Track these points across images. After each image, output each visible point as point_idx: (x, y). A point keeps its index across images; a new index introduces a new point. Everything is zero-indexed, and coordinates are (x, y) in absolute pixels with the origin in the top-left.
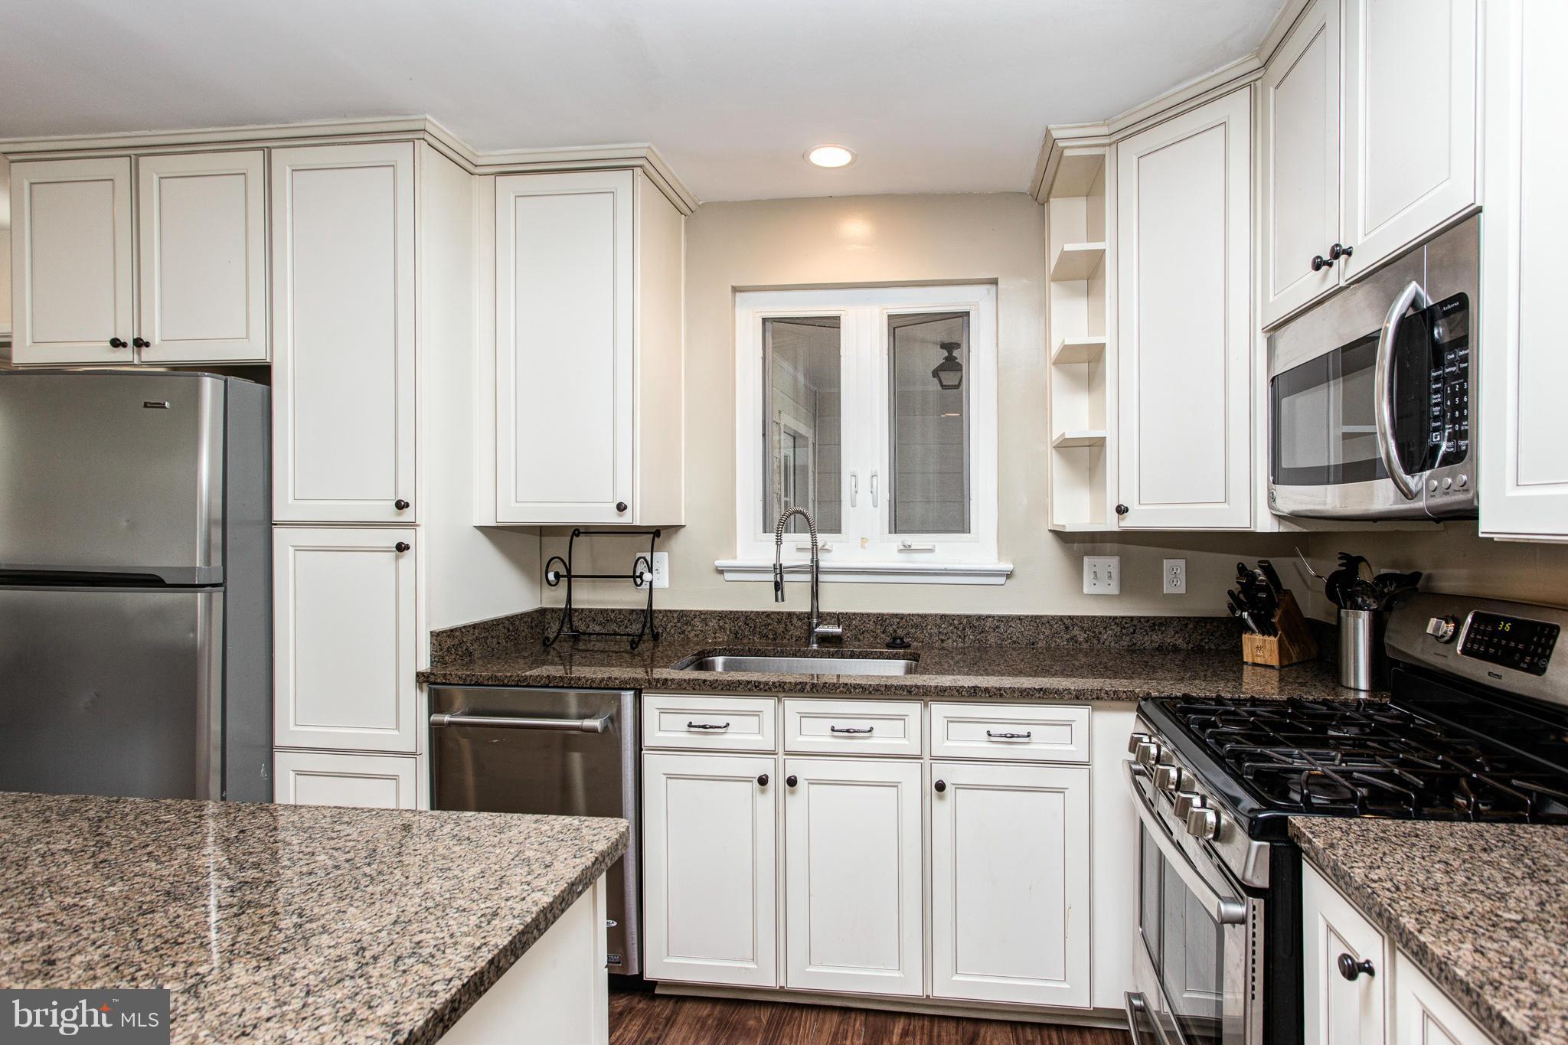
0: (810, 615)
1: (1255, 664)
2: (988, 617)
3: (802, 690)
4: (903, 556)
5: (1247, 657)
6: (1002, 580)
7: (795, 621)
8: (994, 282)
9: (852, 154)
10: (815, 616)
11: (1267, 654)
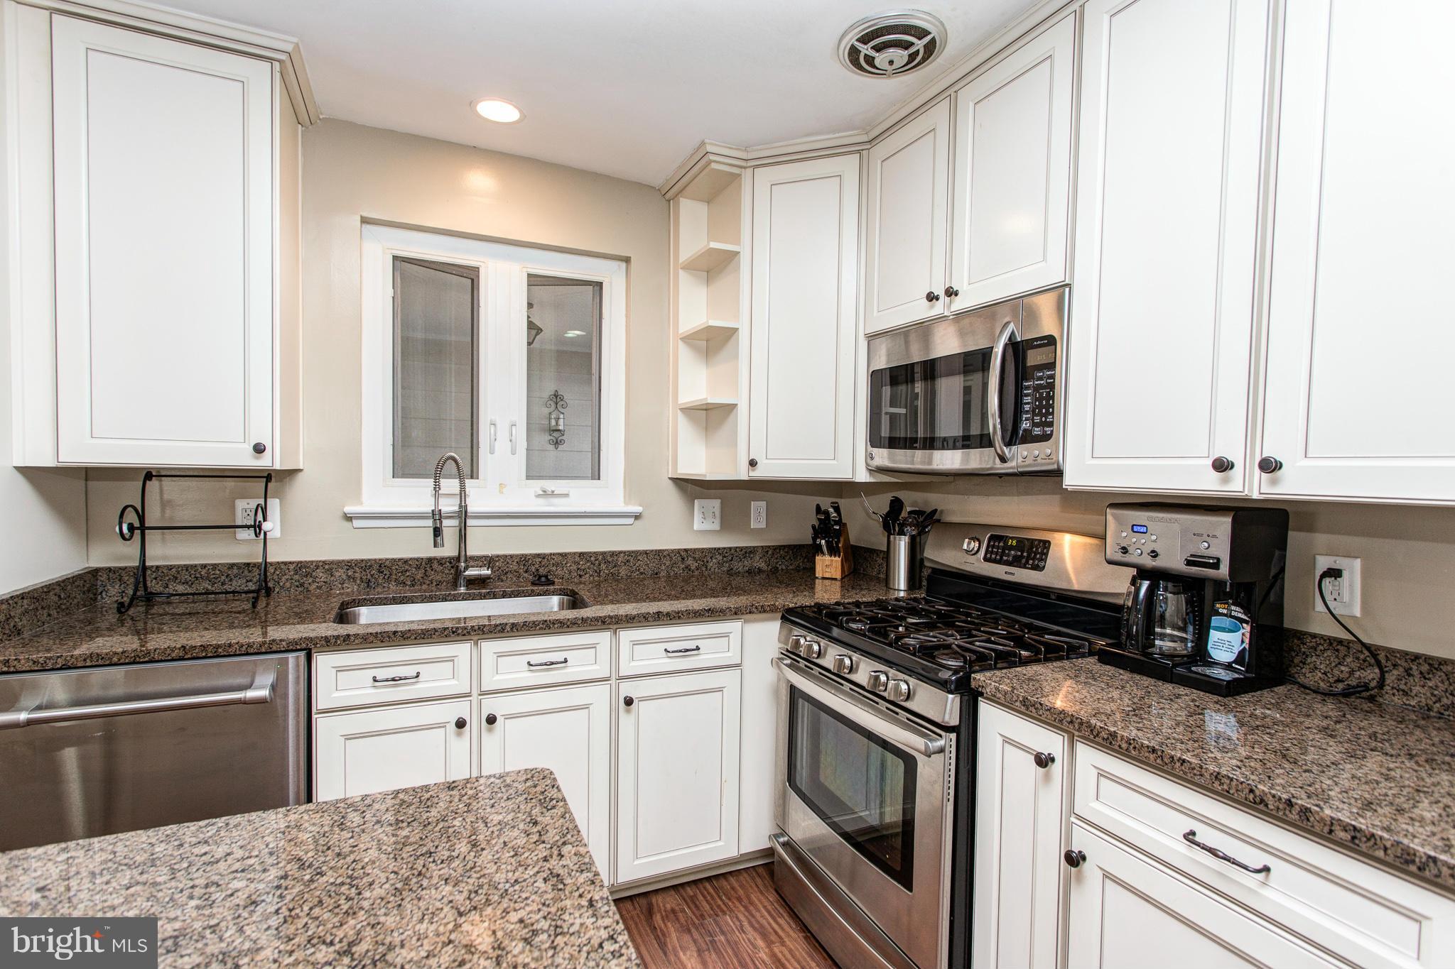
0: (458, 559)
1: (824, 578)
2: (621, 552)
3: (503, 630)
4: (541, 501)
5: (819, 574)
6: (631, 521)
7: (435, 565)
8: (627, 260)
9: (521, 111)
10: (462, 559)
11: (833, 571)
